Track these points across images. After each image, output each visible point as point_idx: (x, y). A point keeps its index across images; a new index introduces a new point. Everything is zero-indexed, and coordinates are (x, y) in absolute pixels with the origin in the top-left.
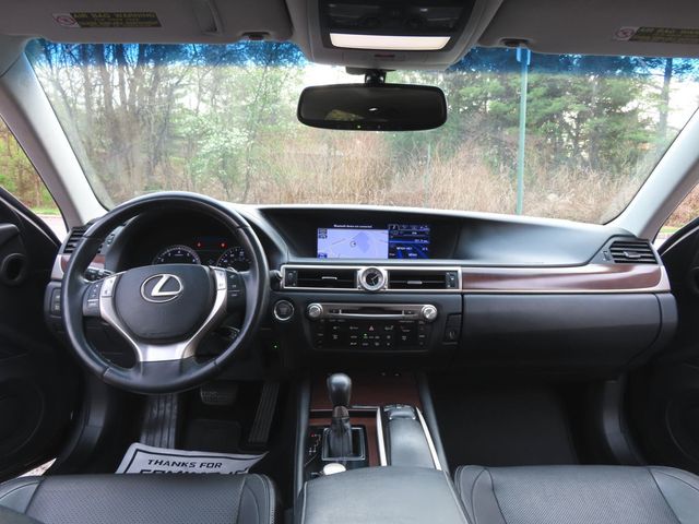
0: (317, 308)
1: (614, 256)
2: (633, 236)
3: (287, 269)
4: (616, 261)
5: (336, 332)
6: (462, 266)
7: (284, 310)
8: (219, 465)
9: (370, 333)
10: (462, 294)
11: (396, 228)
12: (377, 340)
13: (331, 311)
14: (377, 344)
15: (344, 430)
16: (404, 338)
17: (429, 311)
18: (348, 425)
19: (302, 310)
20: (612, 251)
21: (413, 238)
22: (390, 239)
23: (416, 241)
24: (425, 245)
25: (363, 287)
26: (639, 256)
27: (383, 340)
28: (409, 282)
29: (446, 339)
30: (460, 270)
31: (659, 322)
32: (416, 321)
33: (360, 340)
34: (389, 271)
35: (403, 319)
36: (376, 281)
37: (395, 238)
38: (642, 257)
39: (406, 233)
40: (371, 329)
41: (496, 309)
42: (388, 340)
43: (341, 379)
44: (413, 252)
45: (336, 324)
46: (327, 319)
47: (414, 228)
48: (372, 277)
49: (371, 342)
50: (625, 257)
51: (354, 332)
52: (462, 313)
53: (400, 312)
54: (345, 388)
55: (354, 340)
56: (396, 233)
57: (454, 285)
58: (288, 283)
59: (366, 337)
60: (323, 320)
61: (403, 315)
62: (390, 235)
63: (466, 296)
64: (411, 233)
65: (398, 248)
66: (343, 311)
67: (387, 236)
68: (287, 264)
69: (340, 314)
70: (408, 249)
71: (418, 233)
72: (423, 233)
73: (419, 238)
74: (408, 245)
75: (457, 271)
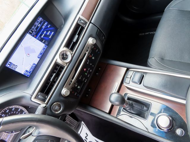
5: (78, 86)
10: (90, 22)
11: (32, 32)
12: (90, 70)
13: (70, 85)
14: (91, 71)
16: (93, 58)
19: (62, 98)
21: (41, 28)
22: (36, 37)
23: (43, 27)
24: (47, 25)
25: (66, 63)
27: (92, 68)
30: (79, 16)
33: (86, 77)
34: (65, 47)
36: (67, 55)
37: (37, 35)
42: (92, 65)
44: (47, 32)
45: (75, 84)
46: (72, 88)
47: (36, 24)
48: (64, 56)
49: (89, 73)
51: (82, 78)
52: (98, 28)
53: (85, 54)
55: (85, 80)
56: (34, 33)
57: (86, 23)
58: (44, 100)
59: (87, 74)
60: (71, 90)
61: (87, 53)
62: (33, 36)
63: (92, 22)
64: (38, 27)
65: (42, 37)
66: (73, 79)
67: (33, 38)
68: (32, 96)
69: (73, 81)
70: (45, 32)
71: (40, 23)
72: (41, 22)
73: (43, 25)
74: (43, 32)
75: (79, 18)
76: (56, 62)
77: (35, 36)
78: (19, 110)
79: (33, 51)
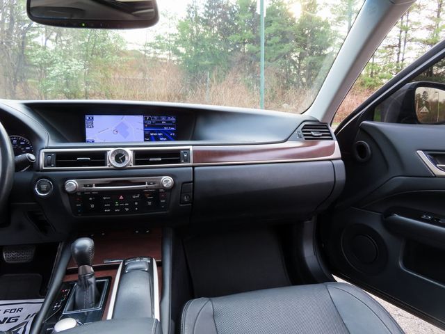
0: (73, 184)
1: (305, 135)
2: (318, 121)
3: (46, 153)
4: (306, 139)
5: (92, 202)
6: (193, 145)
7: (44, 187)
8: (20, 310)
9: (120, 201)
10: (193, 167)
11: (150, 119)
12: (127, 207)
13: (85, 186)
14: (127, 209)
15: (89, 284)
16: (149, 203)
17: (167, 181)
18: (92, 280)
19: (60, 186)
20: (303, 132)
21: (163, 126)
22: (145, 127)
23: (166, 128)
24: (172, 131)
25: (112, 165)
26: (321, 134)
27: (132, 207)
28: (151, 159)
29: (182, 201)
30: (191, 148)
31: (333, 180)
32: (157, 190)
33: (113, 207)
34: (134, 151)
35: (147, 188)
36: (124, 159)
37: (149, 126)
38: (323, 135)
39: (157, 122)
40: (121, 198)
41: (220, 177)
42: (136, 206)
43: (85, 243)
44: (163, 136)
45: (91, 195)
46: (83, 192)
47: (163, 118)
48: (120, 157)
49: (122, 208)
50: (311, 135)
51: (107, 201)
52: (193, 181)
53: (144, 183)
54: (87, 250)
55: (107, 208)
56: (149, 122)
57: (187, 160)
58: (47, 164)
59: (117, 205)
60: (79, 194)
61: (147, 185)
62: (144, 124)
63: (196, 168)
64: (161, 122)
65: (151, 134)
66: (97, 185)
67: (143, 125)
68: (47, 148)
69: (94, 187)
70: (160, 134)
71: (167, 122)
72: (171, 122)
73: (168, 126)
74: (159, 132)
75: (189, 149)
76: (106, 152)
79: (126, 135)
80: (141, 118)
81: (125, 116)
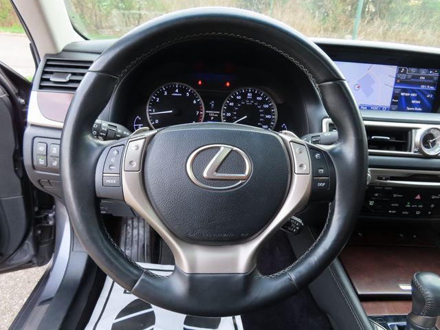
9: (414, 202)
11: (405, 72)
12: (419, 209)
13: (380, 178)
14: (418, 213)
21: (419, 84)
22: (396, 83)
23: (423, 87)
24: (429, 92)
25: (420, 151)
33: (401, 208)
36: (434, 144)
37: (402, 83)
39: (414, 77)
40: (418, 197)
42: (431, 209)
44: (417, 98)
45: (380, 191)
47: (423, 72)
48: (429, 140)
51: (396, 200)
55: (393, 208)
56: (403, 77)
59: (408, 206)
62: (397, 78)
64: (418, 77)
65: (402, 94)
67: (394, 80)
70: (413, 95)
71: (427, 78)
72: (431, 78)
73: (426, 84)
74: (413, 91)
76: (410, 129)
77: (398, 81)
78: (268, 117)
80: (393, 70)
81: (374, 65)
